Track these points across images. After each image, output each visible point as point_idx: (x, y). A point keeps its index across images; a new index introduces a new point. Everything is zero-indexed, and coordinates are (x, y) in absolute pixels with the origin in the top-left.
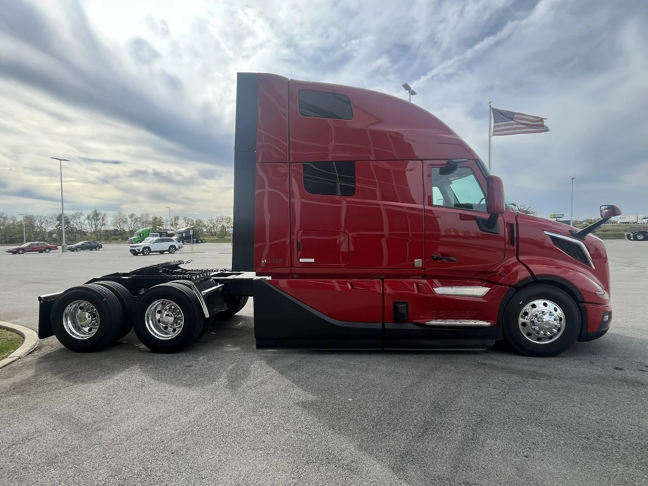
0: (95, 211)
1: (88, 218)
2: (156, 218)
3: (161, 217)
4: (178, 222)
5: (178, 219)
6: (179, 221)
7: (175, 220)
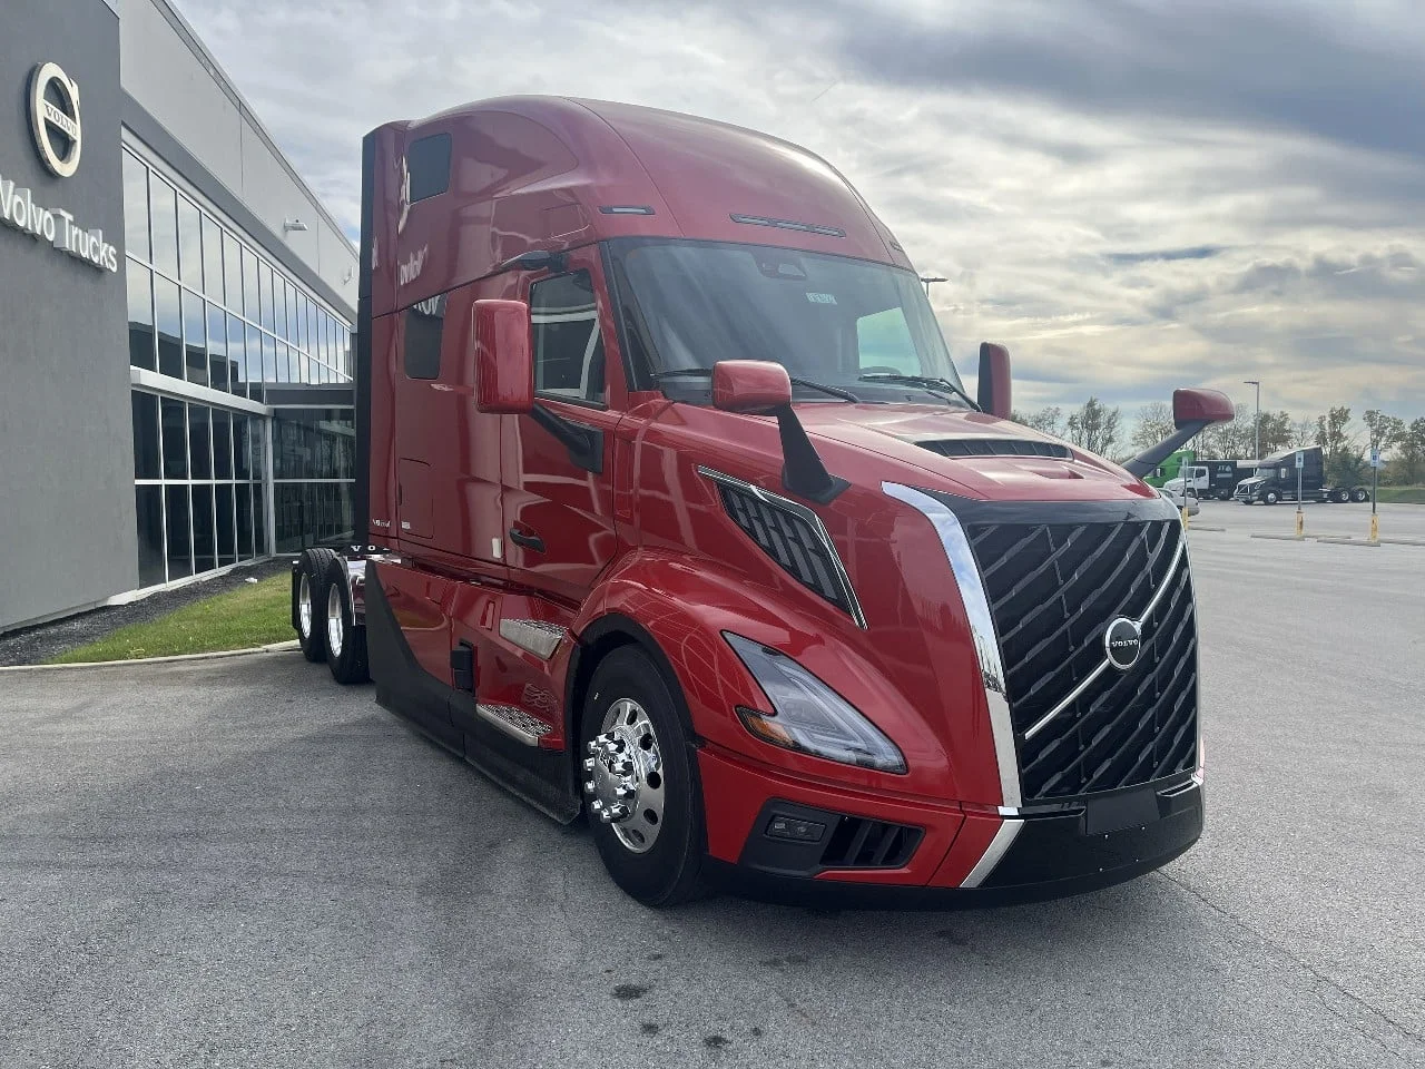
0: (1091, 404)
1: (1072, 423)
2: (1266, 418)
3: (1283, 415)
4: (1345, 429)
5: (1345, 419)
6: (1346, 425)
7: (1333, 424)
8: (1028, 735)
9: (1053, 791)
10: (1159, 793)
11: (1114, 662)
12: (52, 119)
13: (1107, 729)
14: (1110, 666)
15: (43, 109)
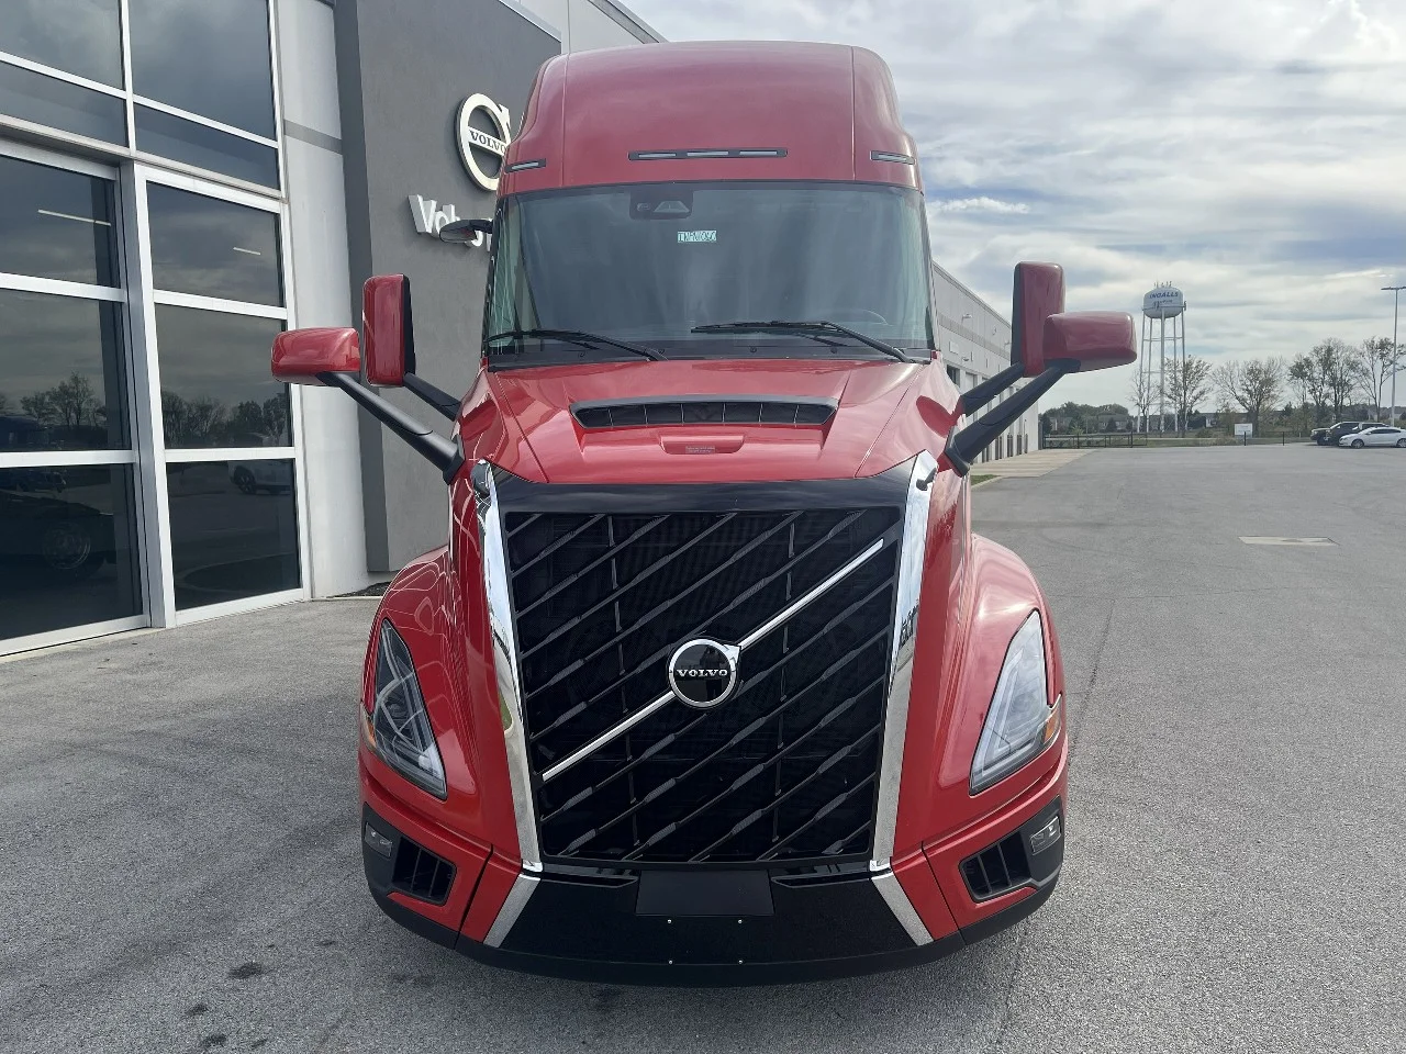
8: (547, 775)
9: (585, 850)
10: (774, 879)
11: (683, 697)
12: (478, 142)
13: (670, 783)
14: (675, 702)
15: (467, 133)
